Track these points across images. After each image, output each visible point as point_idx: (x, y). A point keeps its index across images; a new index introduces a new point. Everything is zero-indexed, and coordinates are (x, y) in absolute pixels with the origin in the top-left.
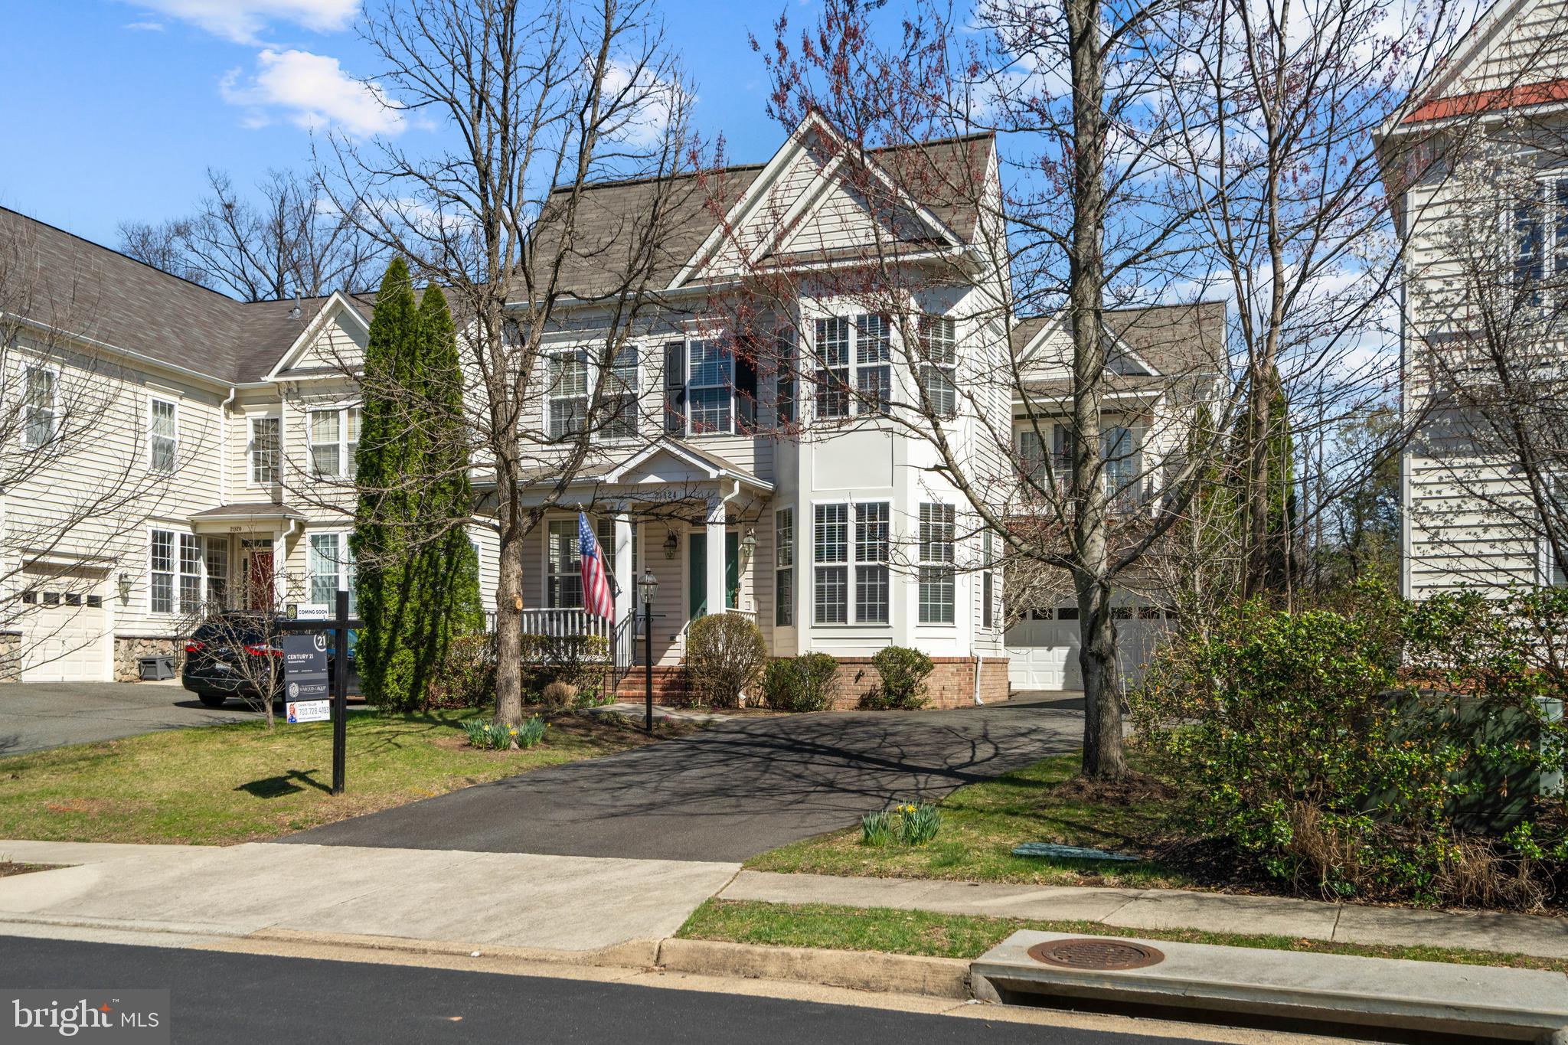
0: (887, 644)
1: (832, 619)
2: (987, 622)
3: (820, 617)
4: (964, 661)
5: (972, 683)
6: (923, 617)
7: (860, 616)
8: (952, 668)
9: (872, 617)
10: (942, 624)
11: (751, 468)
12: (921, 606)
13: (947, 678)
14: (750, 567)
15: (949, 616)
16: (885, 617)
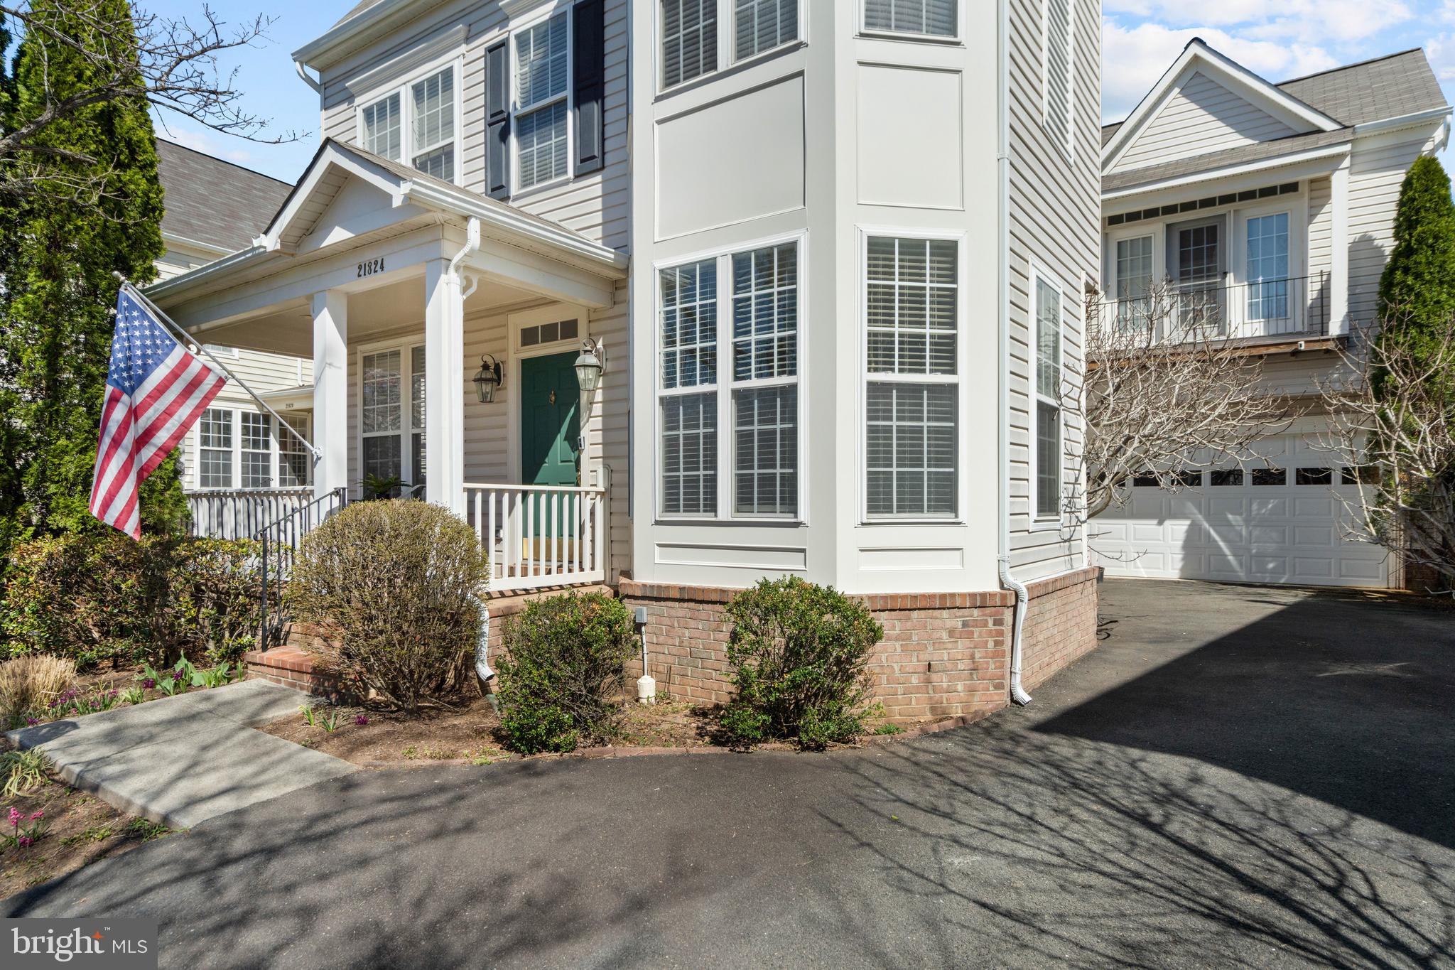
0: (792, 564)
1: (692, 507)
2: (1048, 501)
3: (671, 504)
4: (980, 601)
5: (1002, 653)
6: (878, 500)
7: (744, 499)
8: (950, 620)
9: (767, 501)
10: (927, 516)
11: (598, 232)
12: (872, 477)
13: (937, 644)
14: (598, 409)
15: (946, 498)
16: (790, 502)
